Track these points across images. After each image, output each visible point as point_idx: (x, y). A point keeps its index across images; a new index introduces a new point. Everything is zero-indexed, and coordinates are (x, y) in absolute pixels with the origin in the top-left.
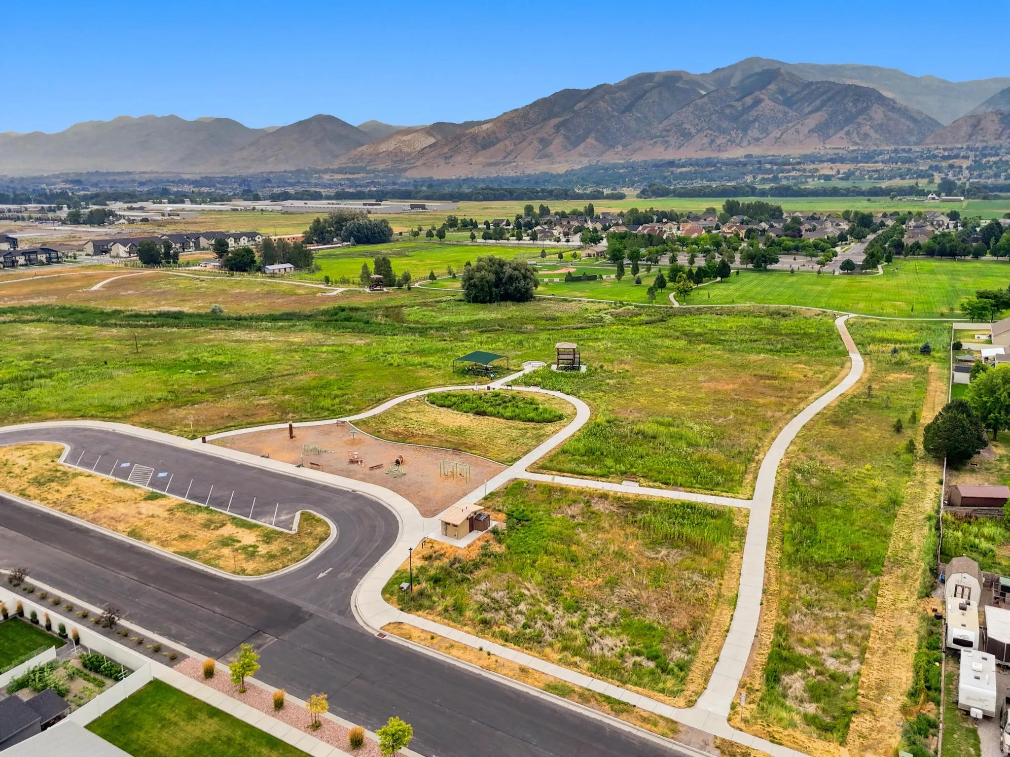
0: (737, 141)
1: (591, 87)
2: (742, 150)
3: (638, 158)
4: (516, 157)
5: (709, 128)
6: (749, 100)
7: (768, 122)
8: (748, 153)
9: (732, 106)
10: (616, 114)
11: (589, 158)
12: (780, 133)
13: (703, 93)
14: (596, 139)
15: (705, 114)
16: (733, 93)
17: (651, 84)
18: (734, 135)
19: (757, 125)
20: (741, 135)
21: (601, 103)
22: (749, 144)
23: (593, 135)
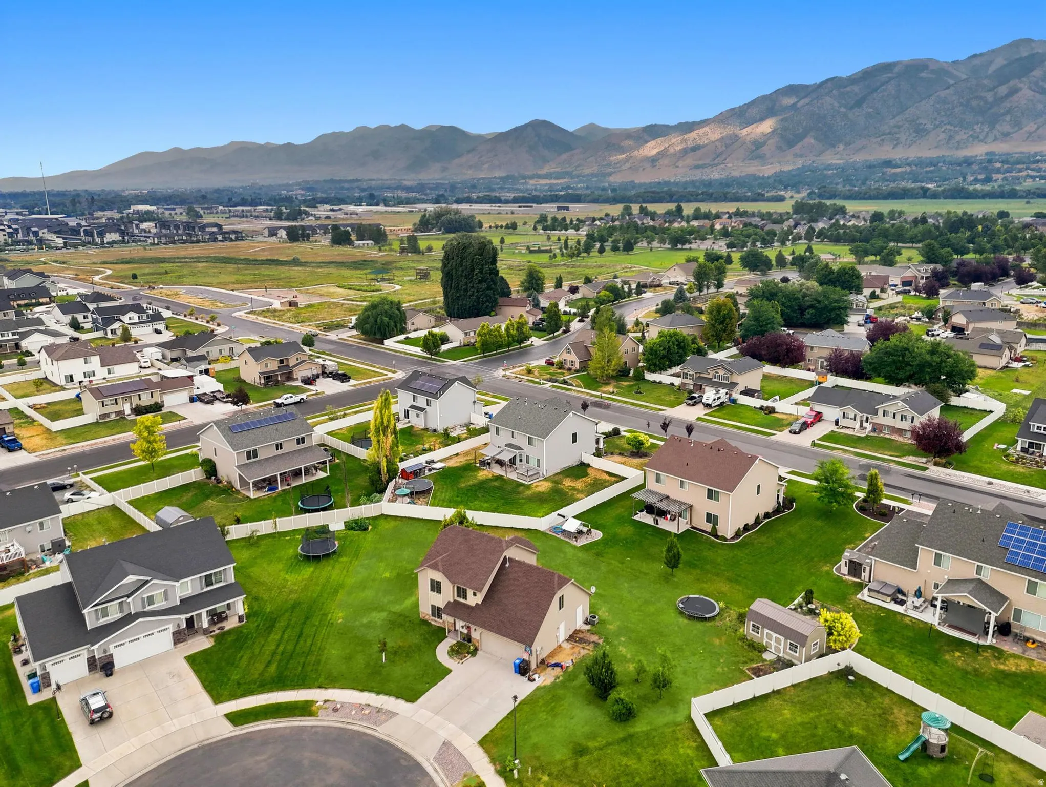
0: (981, 137)
1: (818, 81)
2: (986, 146)
3: (859, 158)
4: (725, 160)
5: (949, 123)
6: (1003, 90)
7: (1023, 113)
8: (990, 150)
9: (981, 98)
10: (843, 109)
11: (804, 159)
12: (1036, 126)
13: (952, 82)
14: (816, 139)
15: (946, 106)
16: (985, 82)
17: (890, 75)
18: (978, 130)
19: (1008, 118)
20: (986, 130)
21: (828, 99)
22: (995, 139)
23: (812, 134)
